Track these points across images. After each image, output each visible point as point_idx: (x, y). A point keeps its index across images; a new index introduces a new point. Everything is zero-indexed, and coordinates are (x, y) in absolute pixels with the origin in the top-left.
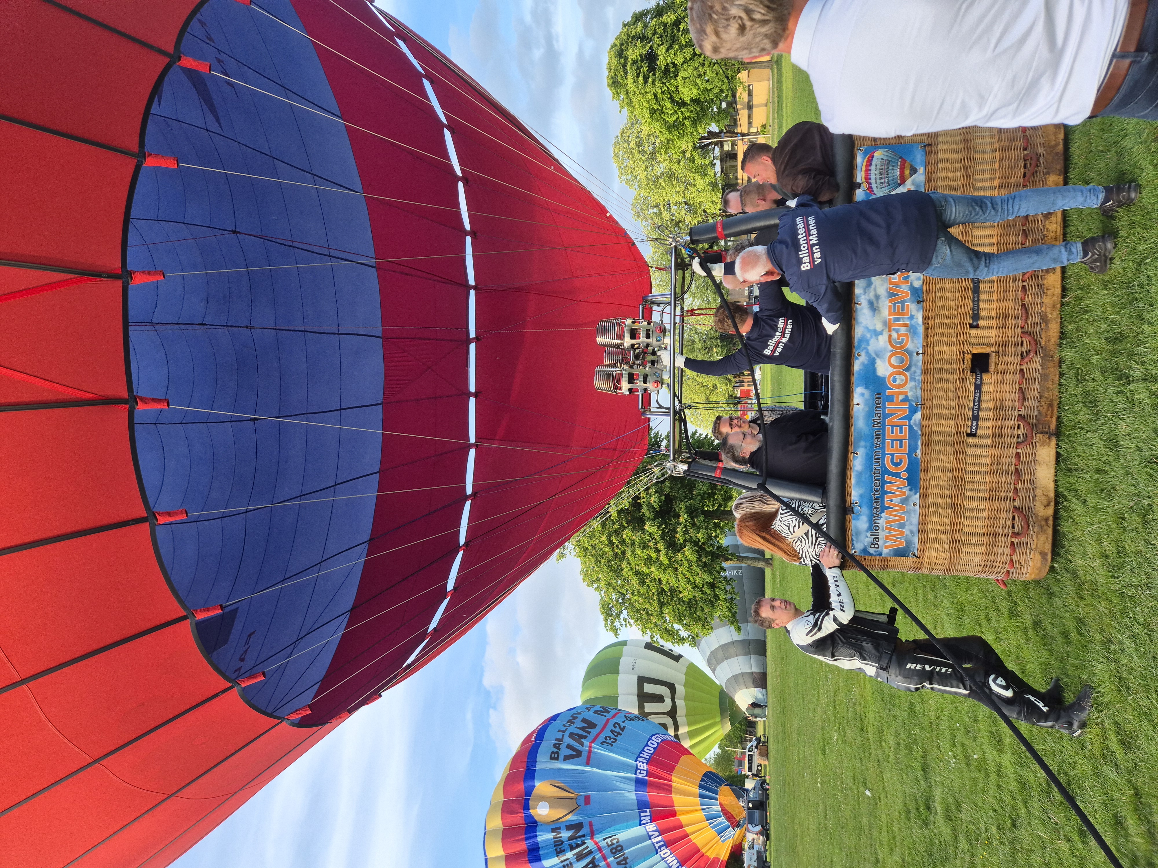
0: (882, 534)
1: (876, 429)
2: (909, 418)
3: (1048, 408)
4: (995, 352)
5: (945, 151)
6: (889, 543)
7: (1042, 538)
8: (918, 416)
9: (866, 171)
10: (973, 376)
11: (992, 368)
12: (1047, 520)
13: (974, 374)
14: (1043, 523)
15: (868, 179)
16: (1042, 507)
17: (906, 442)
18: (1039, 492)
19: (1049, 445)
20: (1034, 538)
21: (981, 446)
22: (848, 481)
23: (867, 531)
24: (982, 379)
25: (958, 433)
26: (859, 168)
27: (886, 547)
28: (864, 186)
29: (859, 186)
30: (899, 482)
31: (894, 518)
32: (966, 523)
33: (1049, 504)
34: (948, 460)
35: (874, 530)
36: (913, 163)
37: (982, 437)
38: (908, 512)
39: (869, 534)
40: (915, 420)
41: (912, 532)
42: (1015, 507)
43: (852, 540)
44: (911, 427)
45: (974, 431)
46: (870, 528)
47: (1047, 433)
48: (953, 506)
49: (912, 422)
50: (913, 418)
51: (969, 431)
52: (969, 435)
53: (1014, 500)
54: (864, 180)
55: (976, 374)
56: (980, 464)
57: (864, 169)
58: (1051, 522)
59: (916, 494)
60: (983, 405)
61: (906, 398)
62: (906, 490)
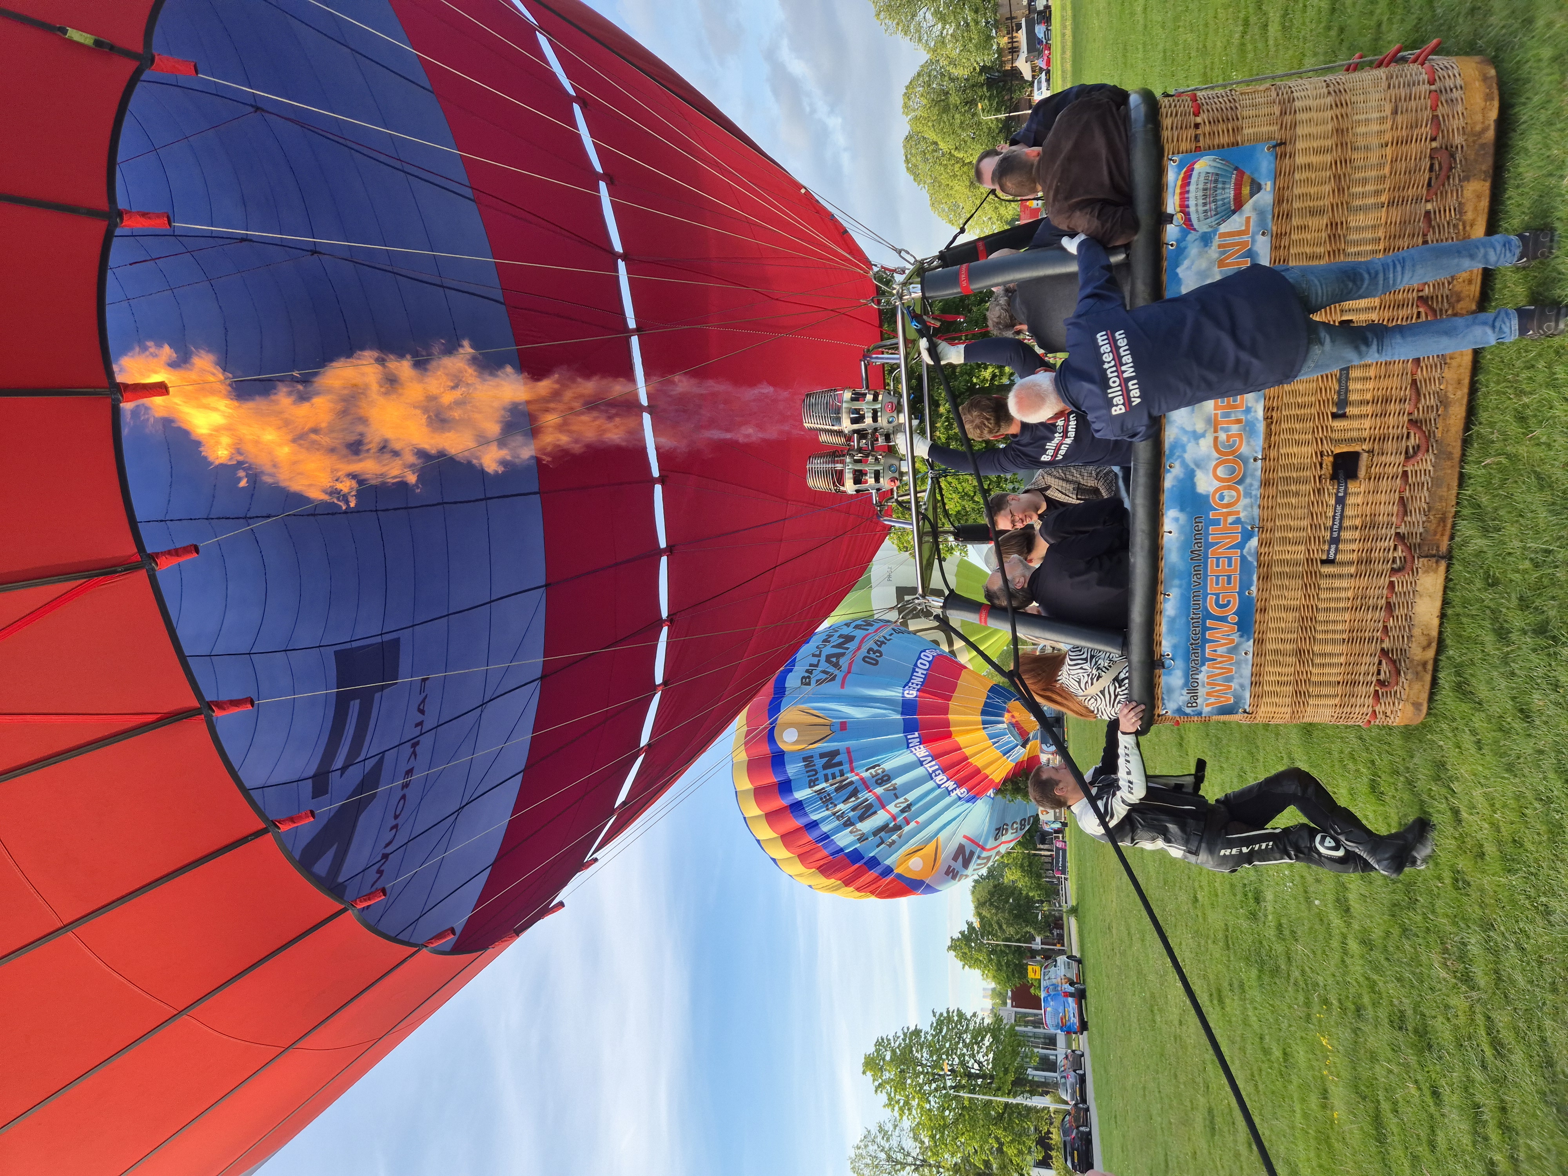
0: (1202, 691)
1: (1196, 563)
2: (1241, 546)
3: (1439, 525)
4: (1368, 452)
5: (1306, 151)
6: (1212, 700)
7: (1417, 686)
8: (1254, 542)
9: (1181, 194)
10: (1333, 485)
11: (1362, 473)
12: (1424, 664)
13: (1336, 481)
14: (1420, 668)
15: (1184, 208)
16: (1420, 650)
17: (1236, 576)
18: (1416, 632)
19: (1436, 571)
20: (1406, 686)
21: (1341, 576)
22: (1157, 628)
23: (1183, 689)
24: (1346, 488)
25: (1310, 561)
26: (1170, 190)
27: (1207, 705)
28: (1179, 218)
29: (1170, 218)
30: (1225, 628)
31: (1218, 671)
32: (1314, 671)
33: (1429, 645)
34: (1294, 596)
35: (1191, 686)
36: (1255, 176)
37: (1342, 564)
38: (1238, 663)
39: (1185, 692)
40: (1250, 549)
41: (1242, 686)
42: (1383, 650)
43: (1163, 699)
44: (1243, 558)
45: (1332, 556)
46: (1186, 684)
47: (1434, 556)
48: (1299, 652)
49: (1245, 551)
50: (1247, 546)
51: (1324, 557)
52: (1323, 562)
53: (1382, 641)
54: (1178, 209)
55: (1339, 483)
56: (1339, 599)
57: (1178, 191)
58: (1430, 667)
59: (1248, 640)
60: (1347, 523)
61: (1238, 521)
62: (1236, 637)
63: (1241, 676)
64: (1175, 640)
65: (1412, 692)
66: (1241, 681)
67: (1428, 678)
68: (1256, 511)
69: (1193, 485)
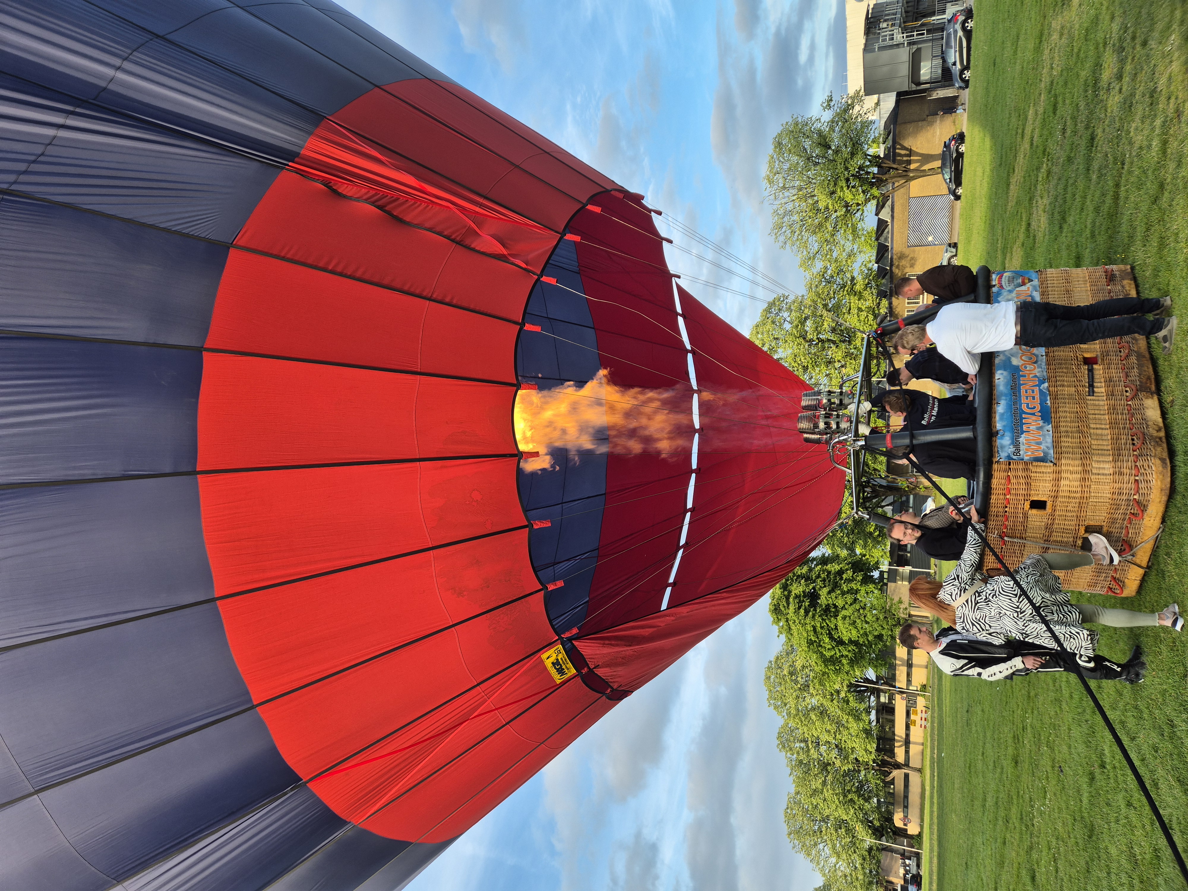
0: (1022, 447)
1: (1014, 391)
2: (1039, 386)
6: (1029, 453)
7: (1159, 449)
8: (1046, 385)
11: (1100, 363)
12: (1160, 439)
14: (1158, 440)
16: (1155, 432)
17: (1038, 397)
19: (1152, 398)
20: (1152, 449)
22: (993, 419)
23: (1010, 445)
24: (1093, 368)
25: (1079, 394)
27: (1027, 456)
29: (994, 286)
30: (1034, 418)
31: (1032, 438)
33: (1160, 430)
34: (1072, 407)
35: (1016, 444)
36: (1030, 278)
37: (1098, 396)
38: (1044, 436)
40: (1044, 387)
41: (1048, 447)
43: (998, 451)
44: (1040, 391)
46: (1012, 443)
47: (1149, 392)
49: (1041, 388)
50: (1042, 386)
56: (1100, 410)
58: (1164, 440)
59: (1049, 425)
60: (1096, 380)
61: (1036, 376)
62: (1041, 423)
63: (1047, 442)
64: (1004, 423)
65: (1157, 452)
66: (1047, 445)
67: (1165, 445)
68: (1045, 374)
69: (1010, 362)
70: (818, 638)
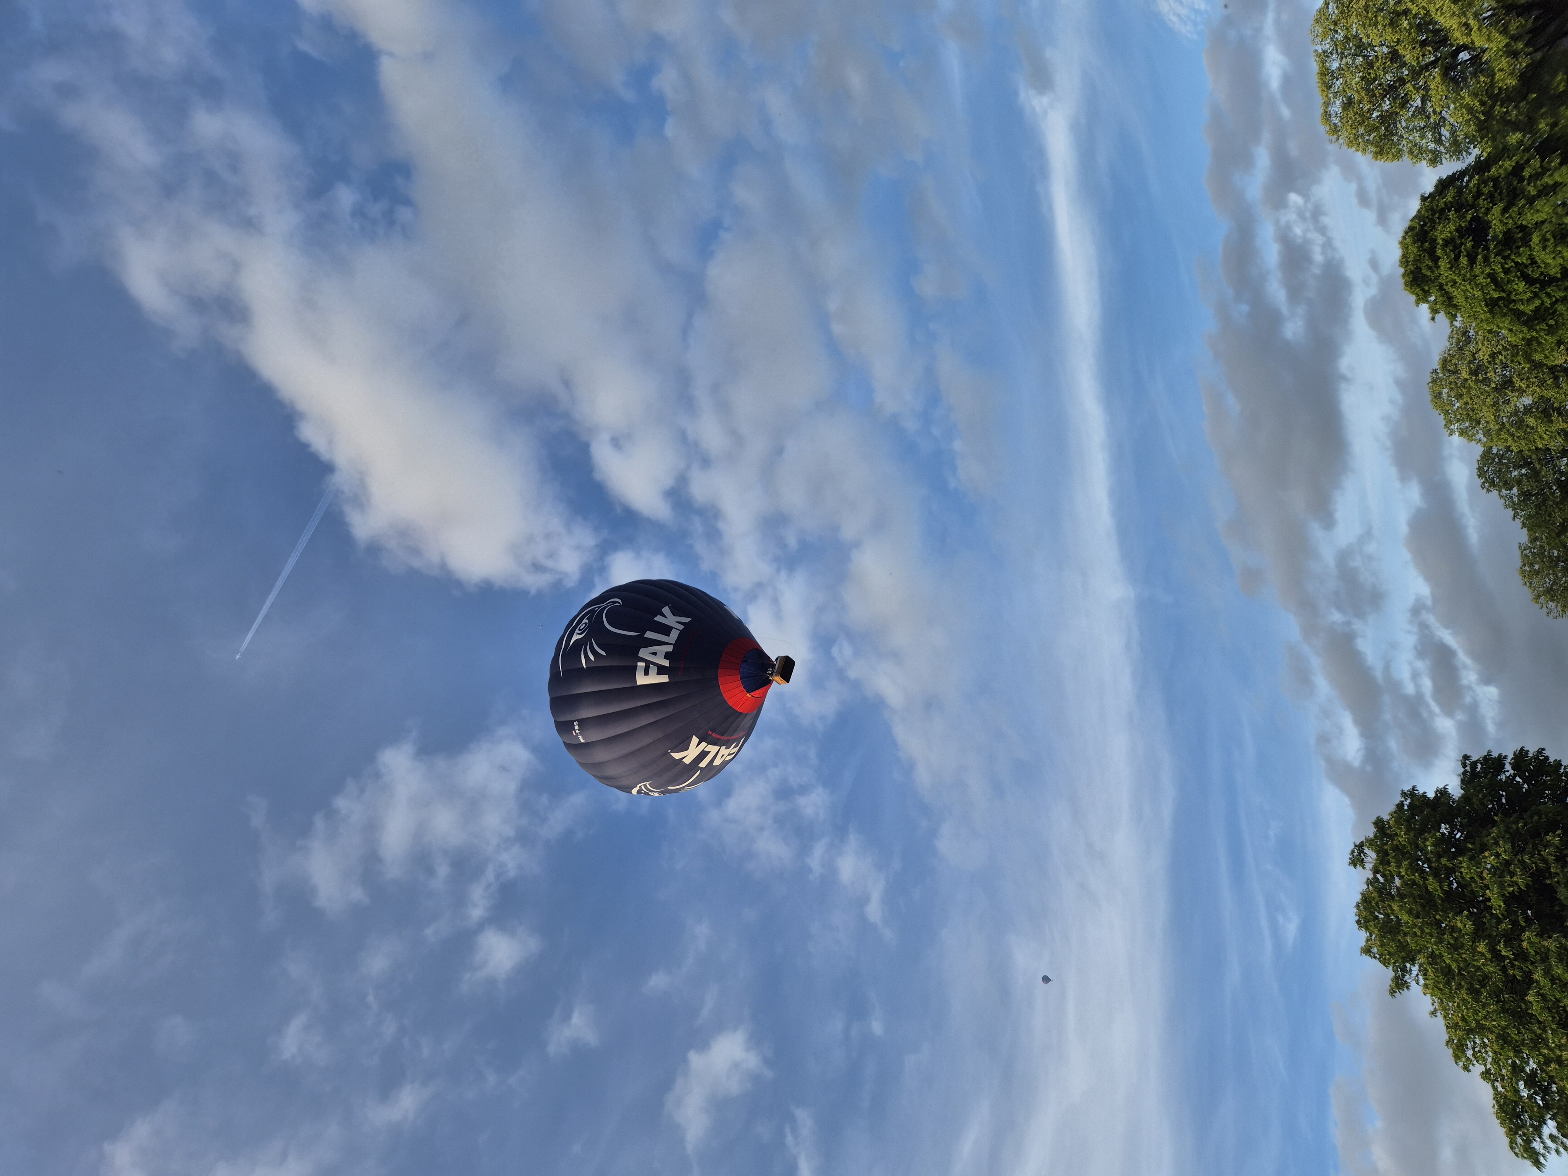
70: (1504, 291)
